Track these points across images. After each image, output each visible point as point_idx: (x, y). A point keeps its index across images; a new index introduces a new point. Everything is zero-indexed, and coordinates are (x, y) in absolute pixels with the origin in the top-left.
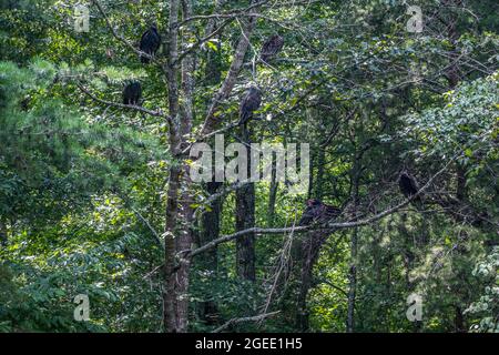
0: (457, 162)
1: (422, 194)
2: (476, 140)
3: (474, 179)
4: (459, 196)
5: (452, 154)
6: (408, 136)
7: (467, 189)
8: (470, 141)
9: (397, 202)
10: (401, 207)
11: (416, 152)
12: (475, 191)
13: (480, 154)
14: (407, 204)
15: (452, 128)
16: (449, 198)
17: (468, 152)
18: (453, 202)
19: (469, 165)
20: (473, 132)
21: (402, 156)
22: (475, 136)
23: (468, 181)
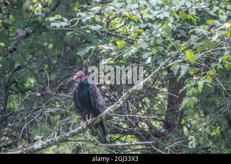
0: (168, 69)
1: (109, 117)
2: (203, 38)
3: (195, 99)
4: (168, 125)
5: (164, 56)
6: (94, 22)
7: (182, 115)
8: (193, 37)
9: (67, 127)
10: (73, 135)
11: (105, 48)
12: (194, 120)
13: (208, 60)
14: (83, 131)
15: (167, 14)
16: (151, 127)
17: (189, 55)
18: (158, 135)
19: (188, 76)
20: (199, 24)
21: (81, 53)
22: (201, 30)
23: (185, 101)
